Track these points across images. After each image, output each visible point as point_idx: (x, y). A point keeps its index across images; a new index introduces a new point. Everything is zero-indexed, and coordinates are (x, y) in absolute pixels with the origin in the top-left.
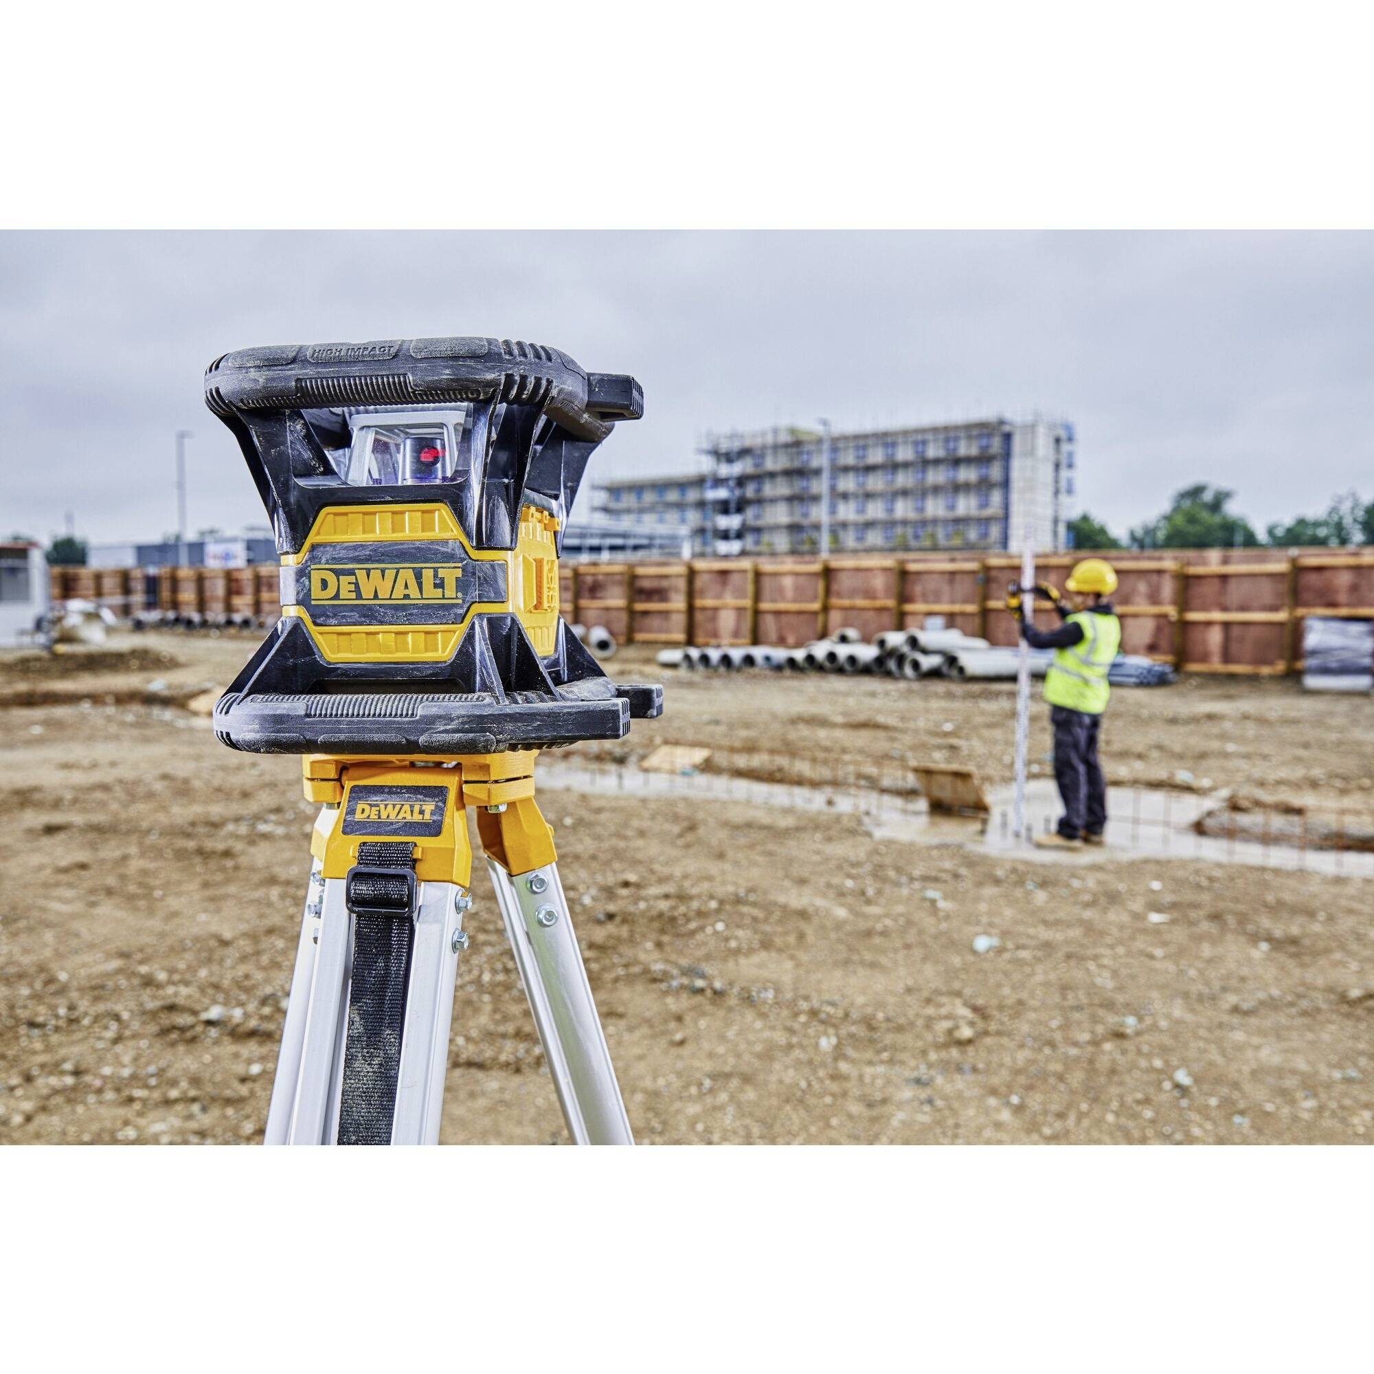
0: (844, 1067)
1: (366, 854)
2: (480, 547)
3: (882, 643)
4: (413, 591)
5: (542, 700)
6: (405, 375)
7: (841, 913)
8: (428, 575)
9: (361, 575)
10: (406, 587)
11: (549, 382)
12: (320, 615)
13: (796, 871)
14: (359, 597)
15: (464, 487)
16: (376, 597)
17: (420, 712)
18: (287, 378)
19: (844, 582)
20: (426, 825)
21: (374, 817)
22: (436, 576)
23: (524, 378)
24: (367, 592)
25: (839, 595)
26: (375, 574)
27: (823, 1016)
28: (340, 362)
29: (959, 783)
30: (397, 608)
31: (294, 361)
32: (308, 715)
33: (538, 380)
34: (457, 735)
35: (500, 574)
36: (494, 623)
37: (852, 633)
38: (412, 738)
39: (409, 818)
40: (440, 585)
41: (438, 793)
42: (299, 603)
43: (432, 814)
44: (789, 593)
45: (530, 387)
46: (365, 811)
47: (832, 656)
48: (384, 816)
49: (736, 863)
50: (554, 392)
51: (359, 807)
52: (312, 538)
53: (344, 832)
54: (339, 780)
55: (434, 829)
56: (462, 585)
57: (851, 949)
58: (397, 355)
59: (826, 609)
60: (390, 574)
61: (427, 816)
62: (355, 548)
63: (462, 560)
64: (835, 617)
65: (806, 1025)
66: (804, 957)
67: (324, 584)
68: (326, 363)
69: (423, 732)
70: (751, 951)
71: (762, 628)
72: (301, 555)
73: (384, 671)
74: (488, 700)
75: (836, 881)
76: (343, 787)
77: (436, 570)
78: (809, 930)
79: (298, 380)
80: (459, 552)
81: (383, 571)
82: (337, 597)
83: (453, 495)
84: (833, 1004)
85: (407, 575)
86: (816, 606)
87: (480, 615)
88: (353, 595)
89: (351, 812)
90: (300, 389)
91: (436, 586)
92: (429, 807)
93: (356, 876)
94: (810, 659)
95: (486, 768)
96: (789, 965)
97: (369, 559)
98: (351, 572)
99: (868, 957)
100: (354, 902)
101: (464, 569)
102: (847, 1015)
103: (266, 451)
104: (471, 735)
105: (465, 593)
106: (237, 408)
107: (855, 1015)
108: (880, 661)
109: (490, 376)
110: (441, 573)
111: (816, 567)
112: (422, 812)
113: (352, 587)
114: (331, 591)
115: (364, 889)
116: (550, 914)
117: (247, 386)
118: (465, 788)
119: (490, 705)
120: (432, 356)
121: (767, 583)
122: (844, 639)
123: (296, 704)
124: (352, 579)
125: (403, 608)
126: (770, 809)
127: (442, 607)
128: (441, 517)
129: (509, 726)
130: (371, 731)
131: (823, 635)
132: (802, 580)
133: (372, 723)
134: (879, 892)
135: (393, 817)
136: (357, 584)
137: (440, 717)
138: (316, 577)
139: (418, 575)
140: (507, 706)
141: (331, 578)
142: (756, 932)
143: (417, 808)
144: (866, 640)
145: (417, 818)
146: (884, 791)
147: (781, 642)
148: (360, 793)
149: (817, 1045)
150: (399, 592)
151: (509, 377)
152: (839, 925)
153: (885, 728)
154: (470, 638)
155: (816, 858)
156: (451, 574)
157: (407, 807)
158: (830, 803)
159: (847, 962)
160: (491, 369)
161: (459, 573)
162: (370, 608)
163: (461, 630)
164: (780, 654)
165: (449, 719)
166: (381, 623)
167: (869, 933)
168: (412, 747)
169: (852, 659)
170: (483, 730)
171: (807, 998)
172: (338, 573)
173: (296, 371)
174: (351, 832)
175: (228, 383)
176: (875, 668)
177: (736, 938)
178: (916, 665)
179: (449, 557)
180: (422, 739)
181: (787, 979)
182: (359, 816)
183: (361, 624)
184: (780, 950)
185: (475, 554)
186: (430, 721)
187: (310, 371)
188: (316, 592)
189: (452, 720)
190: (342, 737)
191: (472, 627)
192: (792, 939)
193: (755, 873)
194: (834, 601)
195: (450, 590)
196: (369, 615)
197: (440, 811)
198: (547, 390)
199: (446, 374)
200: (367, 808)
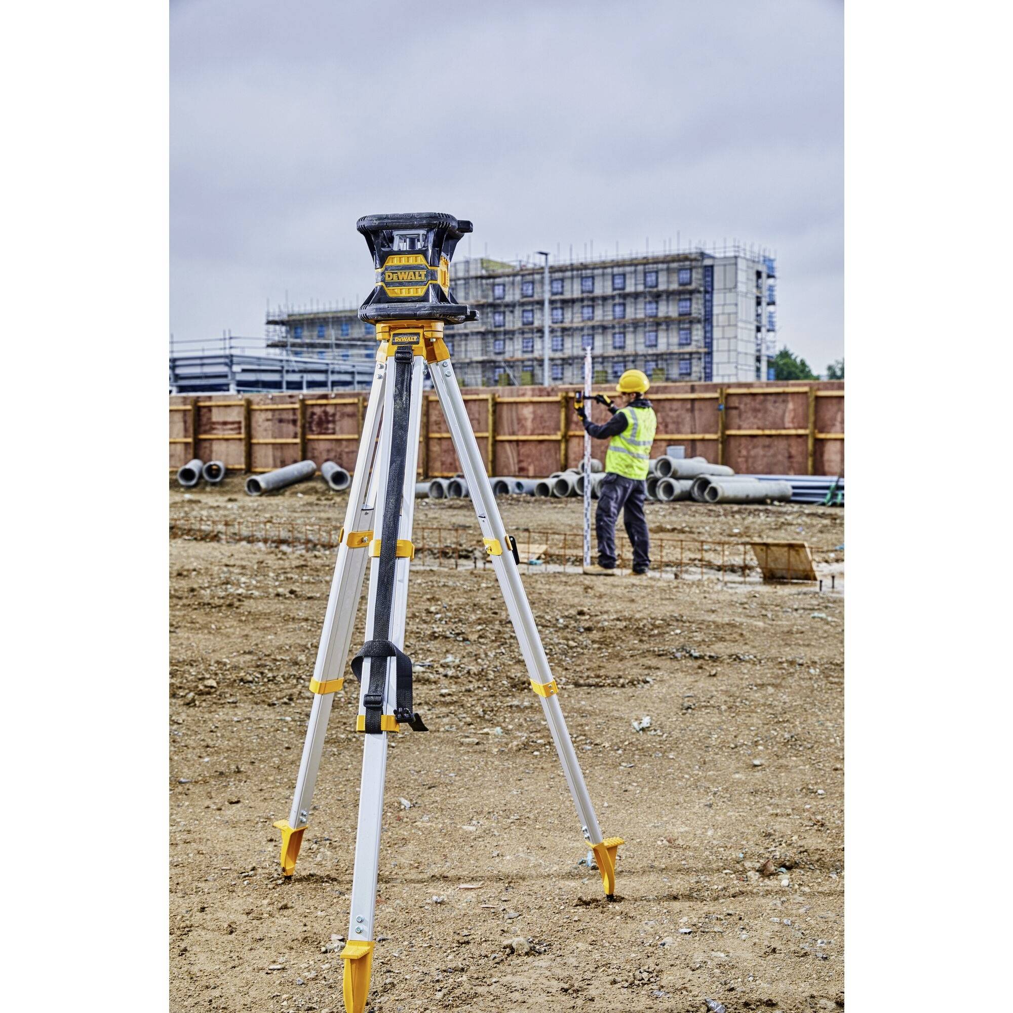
1: (398, 349)
2: (431, 266)
4: (413, 278)
6: (414, 222)
8: (417, 273)
9: (399, 274)
10: (411, 276)
11: (449, 223)
12: (388, 284)
14: (399, 279)
15: (427, 250)
16: (403, 279)
17: (417, 307)
18: (383, 223)
20: (415, 342)
21: (400, 340)
23: (443, 223)
24: (401, 278)
26: (403, 273)
28: (397, 219)
30: (409, 282)
31: (385, 218)
32: (388, 308)
34: (427, 311)
35: (436, 273)
36: (434, 286)
38: (415, 312)
39: (410, 340)
40: (420, 276)
41: (418, 334)
42: (381, 281)
44: (529, 424)
45: (445, 225)
46: (397, 339)
48: (403, 340)
52: (386, 264)
53: (392, 345)
54: (389, 331)
55: (417, 343)
56: (426, 276)
58: (411, 217)
60: (407, 273)
61: (415, 340)
62: (397, 267)
63: (426, 269)
64: (575, 447)
67: (389, 276)
68: (394, 219)
69: (418, 311)
71: (502, 459)
72: (383, 268)
73: (405, 299)
76: (390, 334)
77: (419, 272)
79: (386, 223)
80: (425, 267)
81: (405, 272)
82: (392, 280)
83: (424, 252)
85: (412, 273)
86: (558, 436)
87: (431, 284)
88: (397, 279)
89: (394, 340)
90: (386, 225)
92: (415, 338)
93: (397, 352)
94: (562, 485)
95: (431, 327)
97: (401, 269)
98: (396, 273)
100: (397, 359)
101: (427, 272)
103: (375, 241)
104: (431, 311)
105: (427, 278)
109: (436, 222)
110: (421, 273)
112: (413, 339)
113: (397, 277)
114: (391, 278)
115: (399, 355)
117: (372, 224)
118: (425, 333)
119: (435, 304)
120: (421, 217)
121: (504, 413)
123: (385, 305)
124: (397, 275)
125: (411, 282)
127: (421, 282)
128: (421, 259)
129: (440, 310)
130: (405, 311)
131: (567, 466)
132: (541, 410)
133: (405, 309)
135: (405, 340)
137: (422, 307)
138: (387, 274)
139: (414, 273)
140: (439, 304)
141: (391, 275)
148: (395, 335)
150: (409, 278)
151: (440, 223)
154: (428, 290)
156: (423, 273)
157: (409, 338)
161: (425, 273)
162: (401, 282)
163: (426, 287)
166: (405, 286)
170: (434, 310)
172: (393, 273)
173: (386, 221)
174: (394, 344)
175: (366, 223)
179: (423, 269)
180: (418, 314)
182: (396, 341)
183: (399, 287)
185: (429, 268)
186: (420, 308)
187: (390, 221)
188: (387, 278)
189: (426, 307)
191: (429, 287)
194: (575, 431)
195: (423, 277)
196: (401, 284)
197: (418, 338)
198: (449, 225)
199: (425, 222)
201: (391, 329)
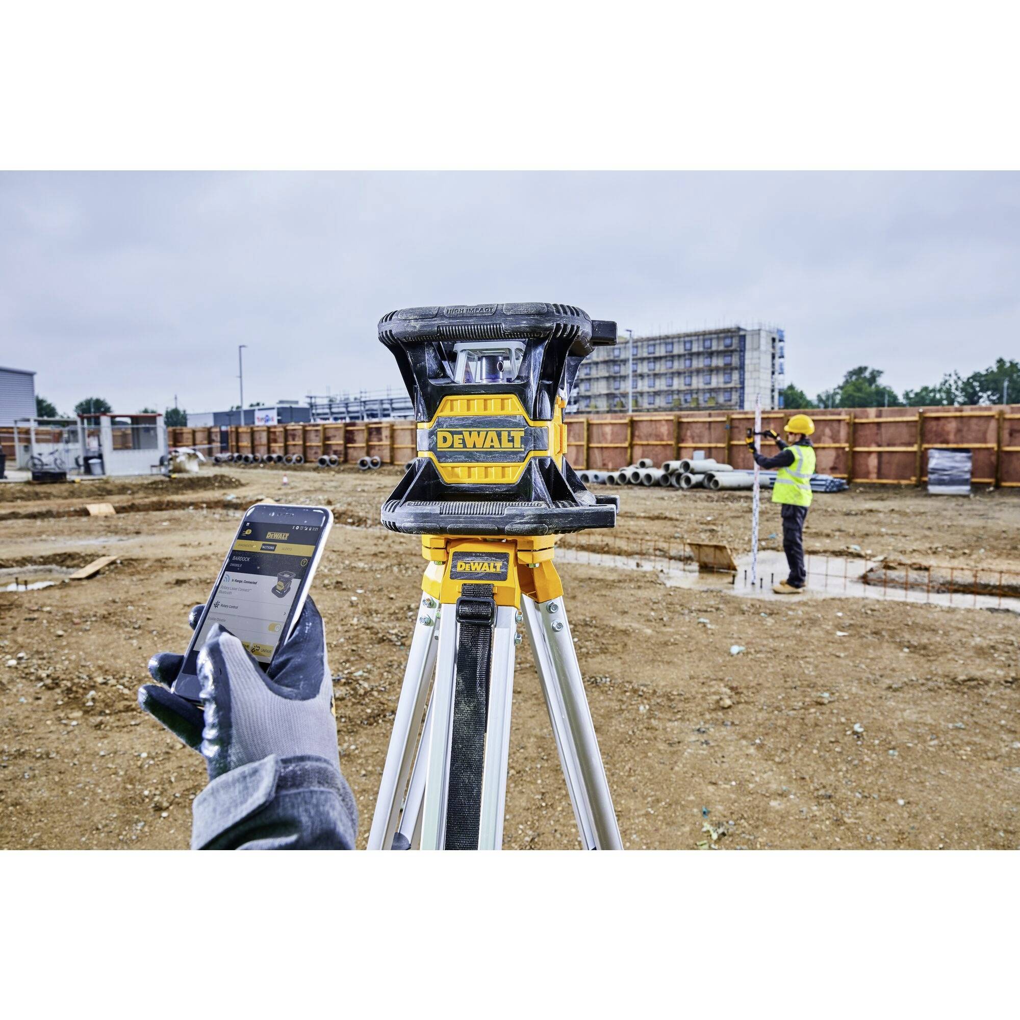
0: (654, 722)
1: (465, 590)
2: (535, 419)
3: (667, 467)
4: (496, 444)
5: (571, 506)
6: (500, 324)
7: (649, 631)
8: (505, 435)
9: (466, 434)
10: (492, 441)
11: (578, 328)
12: (441, 456)
13: (619, 607)
14: (465, 446)
15: (527, 385)
16: (474, 447)
17: (506, 512)
18: (433, 326)
19: (643, 429)
20: (498, 574)
21: (468, 569)
22: (509, 435)
23: (565, 326)
24: (469, 444)
25: (640, 438)
26: (474, 434)
27: (641, 693)
28: (463, 317)
29: (718, 552)
30: (486, 453)
31: (436, 316)
32: (441, 514)
33: (573, 327)
34: (527, 526)
35: (545, 434)
36: (542, 462)
37: (648, 461)
38: (501, 527)
39: (488, 570)
40: (512, 440)
41: (504, 556)
42: (430, 450)
43: (501, 568)
44: (609, 437)
45: (568, 330)
46: (462, 566)
47: (636, 475)
48: (473, 569)
49: (584, 602)
50: (580, 333)
51: (459, 564)
52: (438, 413)
53: (451, 578)
54: (446, 548)
55: (503, 577)
56: (524, 441)
57: (655, 653)
58: (496, 313)
59: (632, 446)
60: (483, 434)
61: (498, 569)
62: (463, 419)
63: (524, 426)
64: (638, 451)
65: (630, 698)
66: (627, 658)
67: (445, 439)
68: (455, 318)
69: (507, 523)
70: (595, 654)
71: (592, 459)
72: (431, 423)
73: (478, 488)
74: (544, 506)
75: (644, 613)
76: (448, 553)
77: (509, 432)
78: (630, 643)
79: (438, 327)
80: (523, 422)
81: (479, 432)
82: (452, 446)
83: (520, 391)
84: (645, 686)
85: (493, 434)
86: (626, 445)
87: (534, 458)
88: (461, 446)
89: (454, 566)
90: (439, 331)
91: (509, 441)
92: (499, 564)
93: (462, 602)
94: (623, 477)
95: (532, 542)
96: (619, 662)
97: (471, 426)
98: (461, 433)
99: (666, 658)
100: (460, 616)
101: (525, 432)
102: (655, 692)
103: (415, 364)
104: (535, 525)
105: (526, 445)
106: (402, 342)
107: (659, 692)
108: (665, 478)
109: (548, 325)
110: (512, 434)
111: (626, 421)
112: (495, 567)
113: (461, 441)
114: (449, 443)
115: (466, 609)
116: (560, 625)
117: (409, 330)
118: (520, 555)
119: (545, 509)
120: (516, 313)
121: (595, 430)
122: (643, 465)
123: (434, 507)
124: (461, 436)
125: (491, 453)
126: (602, 569)
127: (513, 453)
128: (513, 403)
129: (556, 521)
130: (477, 522)
131: (630, 463)
132: (616, 428)
133: (479, 518)
134: (671, 619)
135: (478, 569)
136: (463, 440)
137: (517, 515)
138: (440, 435)
139: (499, 435)
140: (554, 509)
141: (449, 436)
142: (597, 643)
143: (492, 565)
144: (656, 465)
145: (492, 570)
146: (671, 558)
147: (604, 467)
148: (458, 556)
149: (638, 710)
150: (488, 444)
151: (558, 326)
152: (648, 639)
153: (671, 519)
154: (529, 470)
155: (632, 599)
156: (518, 434)
157: (486, 564)
158: (638, 565)
159: (653, 661)
160: (549, 321)
161: (522, 434)
162: (471, 453)
163: (523, 466)
164: (603, 475)
165: (523, 516)
166: (478, 461)
167: (666, 644)
168: (501, 532)
169: (648, 477)
170: (541, 523)
171: (630, 682)
172: (453, 433)
173: (437, 322)
174: (456, 578)
175: (395, 327)
176: (662, 483)
177: (586, 647)
178: (688, 480)
179: (517, 425)
180: (507, 527)
181: (617, 671)
182: (459, 569)
183: (466, 462)
184: (612, 654)
185: (531, 423)
186: (512, 517)
187: (446, 322)
188: (440, 444)
189: (524, 516)
190: (461, 525)
191: (530, 464)
192: (619, 647)
193: (595, 607)
194: (636, 441)
195: (518, 443)
196: (470, 457)
197: (505, 566)
198: (577, 332)
199: (524, 324)
200: (464, 565)
201: (448, 542)
